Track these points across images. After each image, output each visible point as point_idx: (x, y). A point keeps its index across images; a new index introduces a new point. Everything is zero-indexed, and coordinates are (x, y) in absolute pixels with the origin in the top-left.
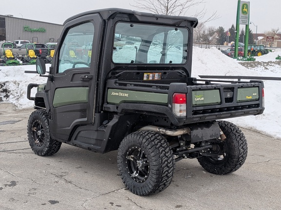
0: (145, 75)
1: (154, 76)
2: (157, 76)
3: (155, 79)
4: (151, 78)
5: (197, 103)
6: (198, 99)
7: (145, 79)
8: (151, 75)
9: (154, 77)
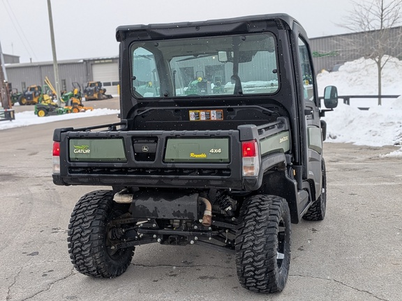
0: (192, 113)
1: (210, 115)
2: (214, 115)
3: (212, 119)
4: (203, 118)
5: (78, 157)
6: (79, 151)
7: (192, 118)
8: (202, 113)
9: (208, 116)
